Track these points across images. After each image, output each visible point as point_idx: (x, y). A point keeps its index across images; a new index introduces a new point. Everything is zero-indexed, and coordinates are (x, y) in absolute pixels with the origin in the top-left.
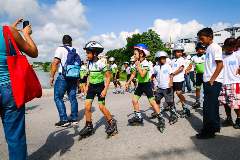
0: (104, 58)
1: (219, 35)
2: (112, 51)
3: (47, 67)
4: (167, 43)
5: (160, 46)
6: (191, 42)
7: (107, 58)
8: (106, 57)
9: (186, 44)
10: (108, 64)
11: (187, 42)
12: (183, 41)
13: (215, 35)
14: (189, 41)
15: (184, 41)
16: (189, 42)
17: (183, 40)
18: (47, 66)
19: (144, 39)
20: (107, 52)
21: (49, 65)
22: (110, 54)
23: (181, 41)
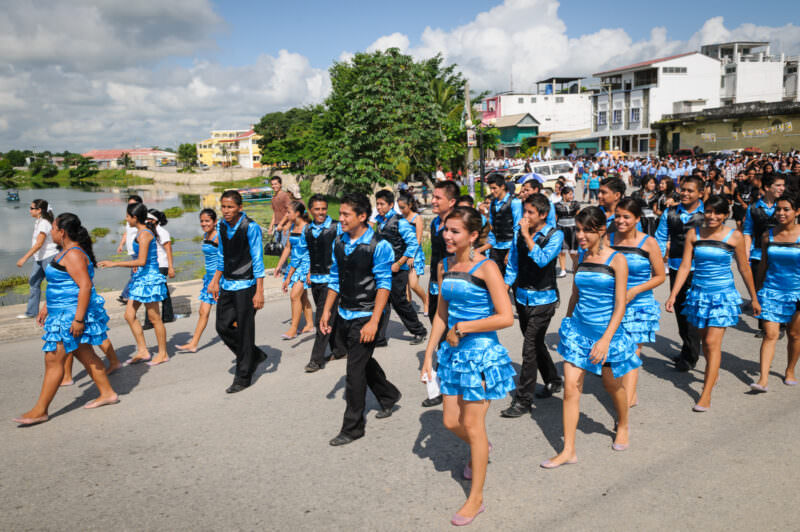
0: (250, 142)
1: (678, 70)
2: (280, 113)
3: (14, 172)
4: (486, 93)
5: (426, 118)
6: (584, 91)
7: (259, 142)
8: (259, 137)
9: (562, 100)
10: (265, 167)
11: (564, 92)
12: (551, 87)
13: (665, 70)
14: (576, 85)
15: (556, 86)
16: (573, 90)
17: (554, 84)
18: (15, 168)
19: (365, 87)
20: (263, 119)
21: (22, 163)
22: (273, 128)
23: (545, 85)
